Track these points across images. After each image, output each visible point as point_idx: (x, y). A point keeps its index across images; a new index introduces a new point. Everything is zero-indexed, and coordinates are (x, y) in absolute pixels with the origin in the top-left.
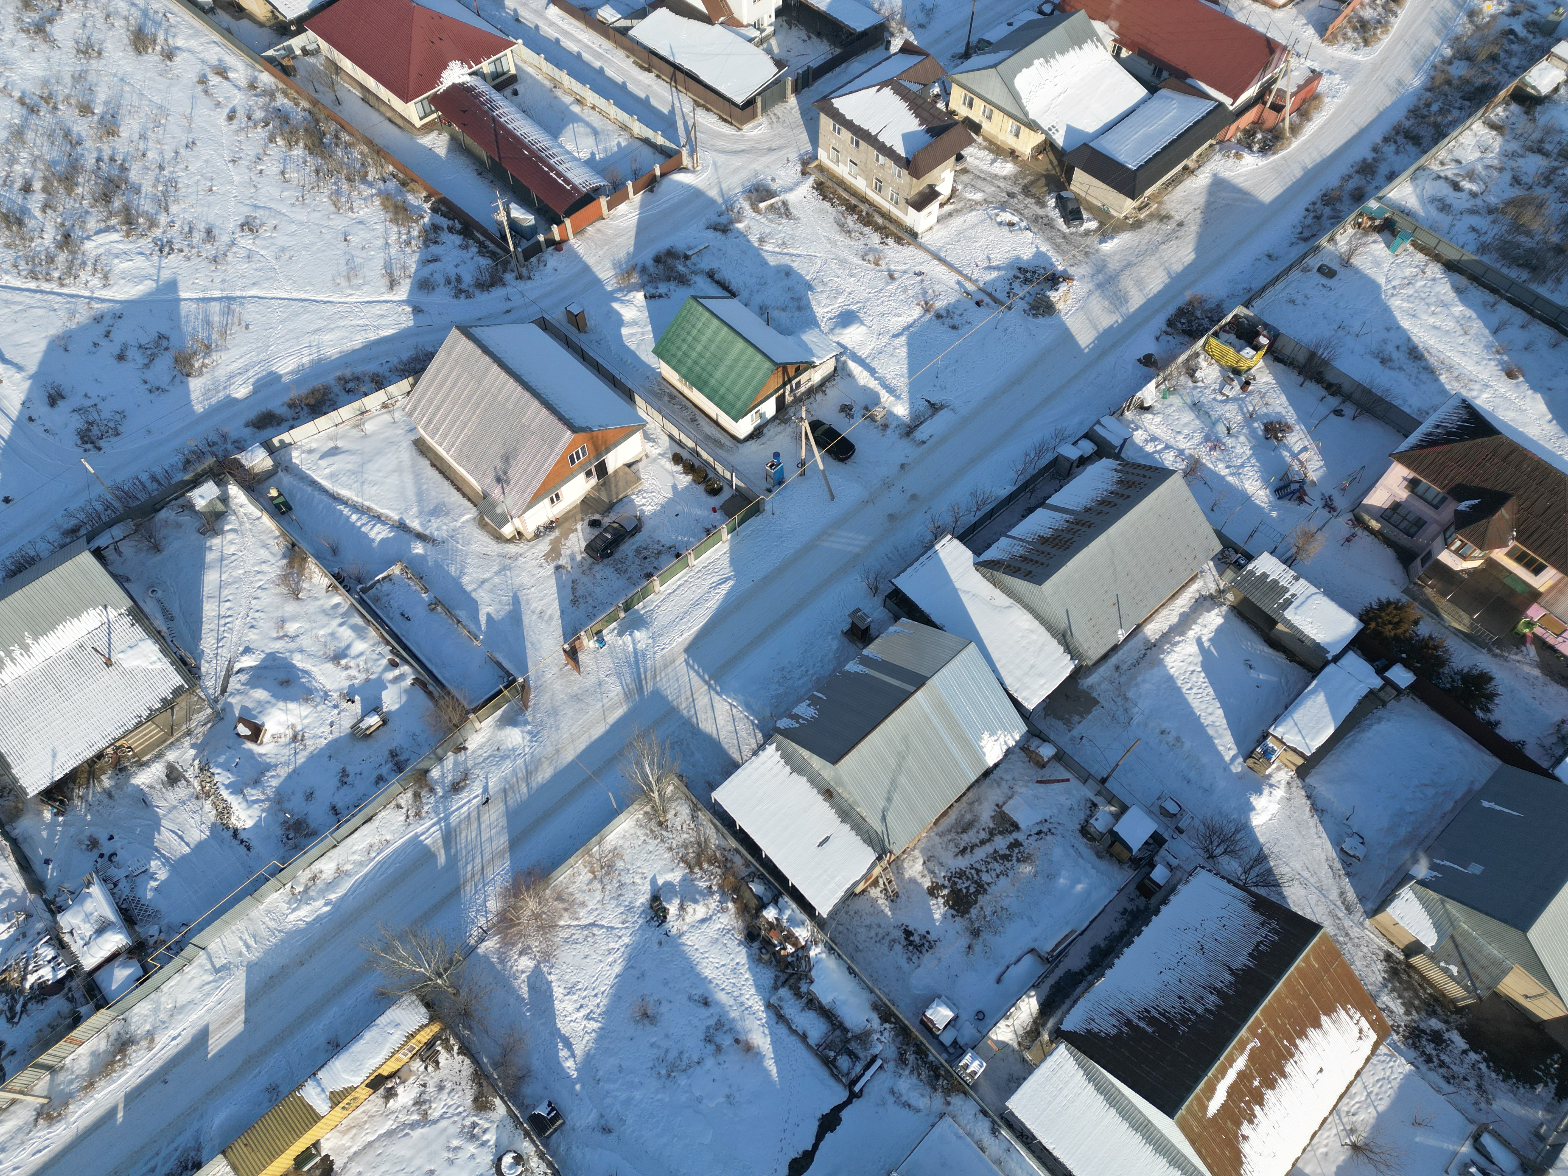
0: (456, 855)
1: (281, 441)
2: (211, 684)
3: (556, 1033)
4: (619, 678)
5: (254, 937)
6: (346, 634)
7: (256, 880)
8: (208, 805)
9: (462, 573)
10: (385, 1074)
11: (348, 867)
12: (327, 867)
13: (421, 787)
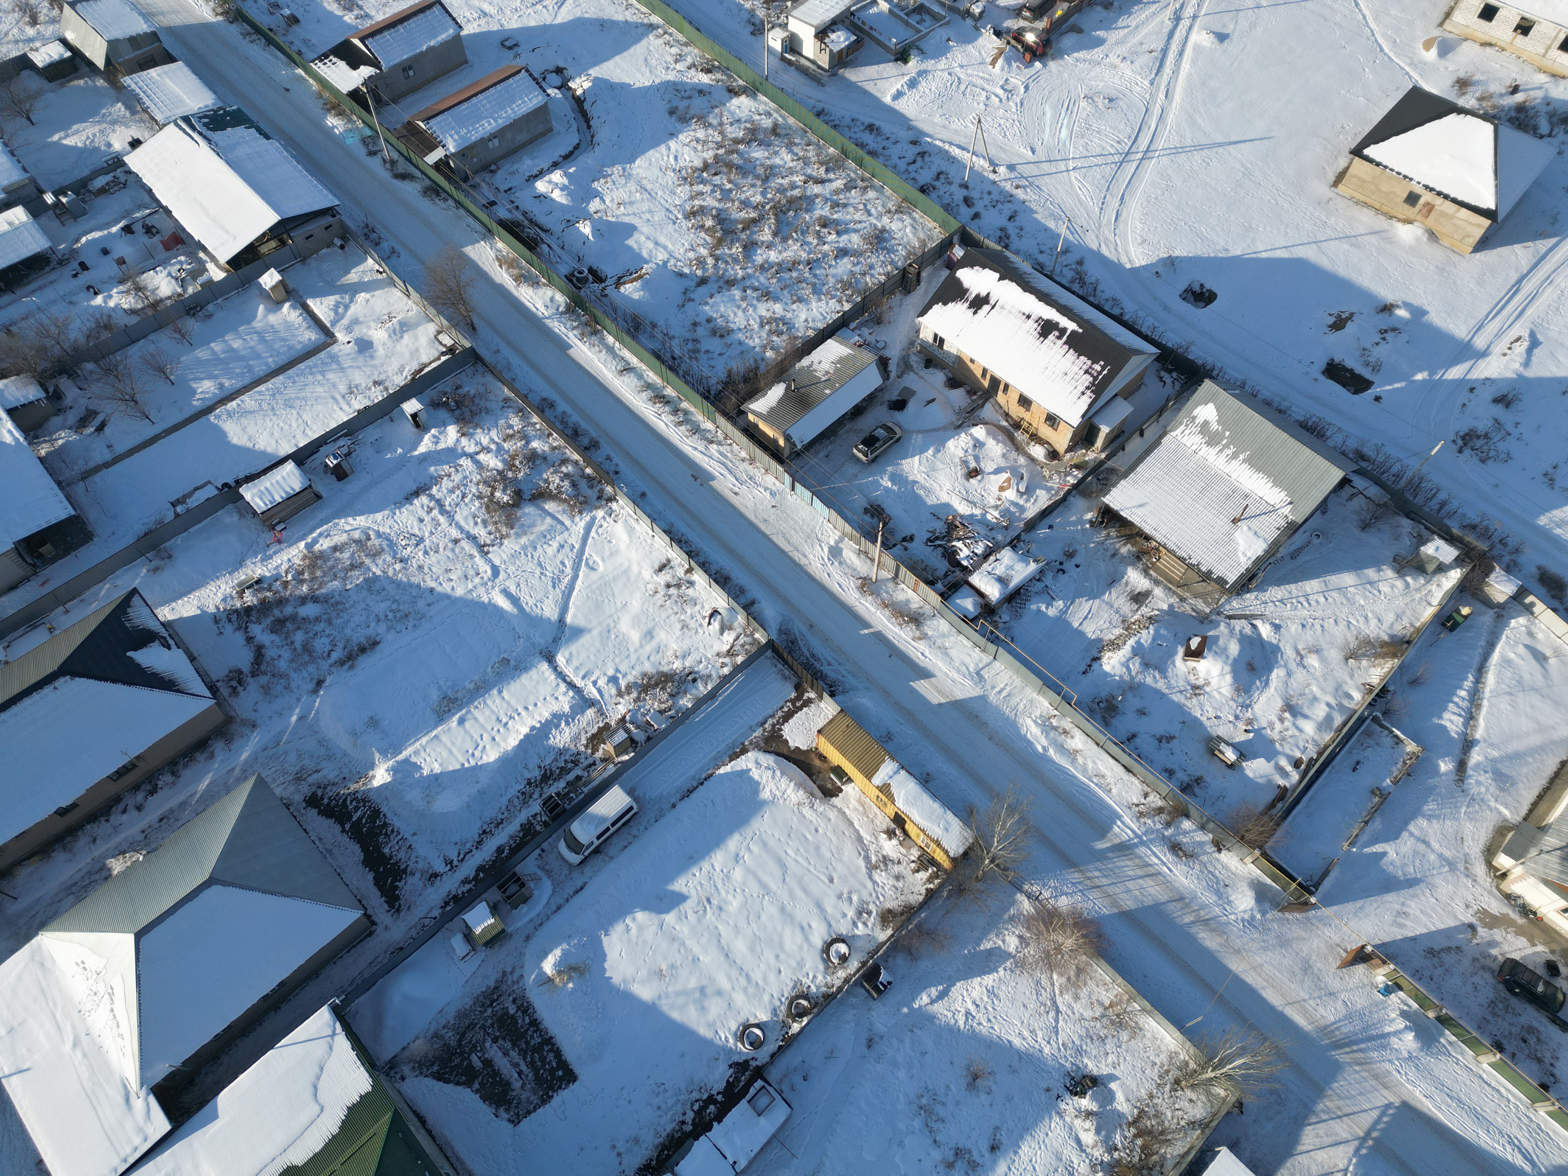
0: (1107, 858)
1: (1532, 604)
2: (1236, 605)
3: (951, 982)
4: (1345, 1017)
5: (1009, 695)
6: (1320, 711)
7: (1057, 685)
8: (1118, 631)
9: (1429, 818)
10: (907, 827)
11: (1080, 760)
12: (1078, 741)
13: (1169, 813)
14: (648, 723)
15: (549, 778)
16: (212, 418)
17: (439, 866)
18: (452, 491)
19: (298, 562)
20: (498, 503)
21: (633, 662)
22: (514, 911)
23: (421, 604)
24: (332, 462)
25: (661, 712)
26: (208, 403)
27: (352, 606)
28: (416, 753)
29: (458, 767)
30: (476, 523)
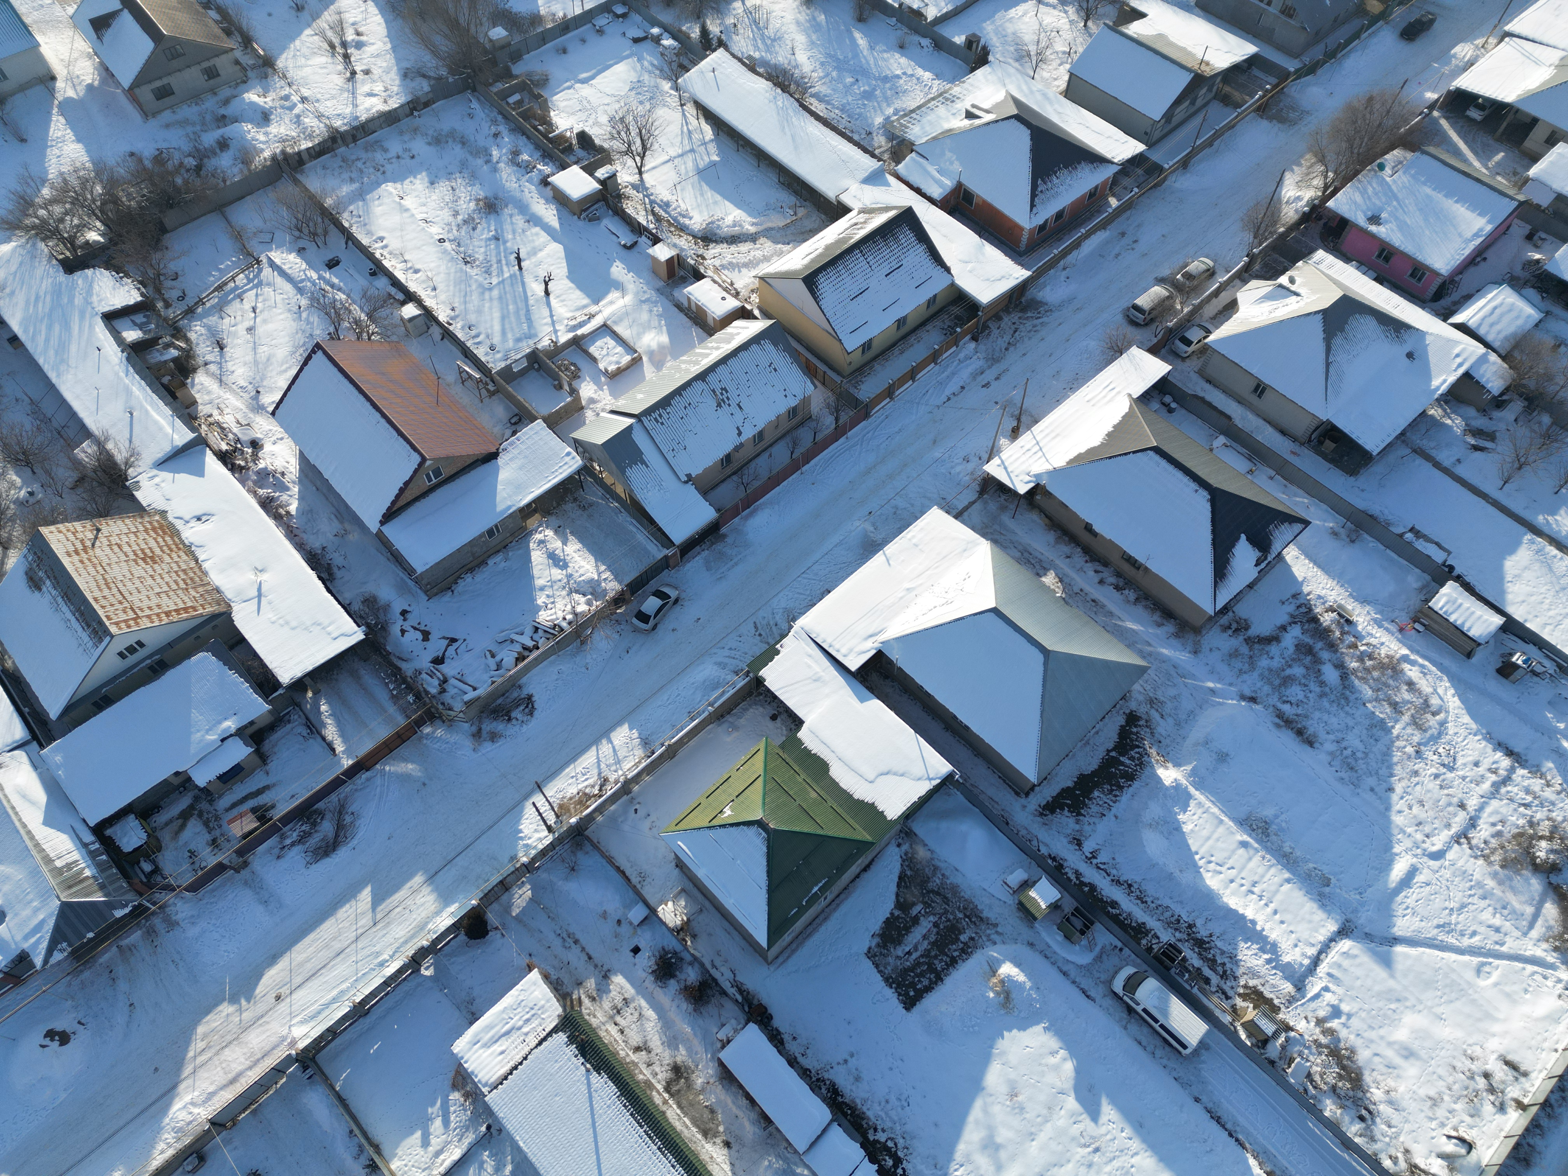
14: (1291, 1060)
15: (1200, 947)
16: (1529, 536)
17: (1089, 846)
18: (1528, 791)
19: (1383, 652)
20: (1531, 846)
21: (1366, 1035)
22: (1055, 927)
23: (1371, 781)
24: (1518, 659)
25: (1309, 1076)
26: (1545, 529)
27: (1347, 713)
28: (1200, 805)
29: (1193, 849)
30: (1494, 825)
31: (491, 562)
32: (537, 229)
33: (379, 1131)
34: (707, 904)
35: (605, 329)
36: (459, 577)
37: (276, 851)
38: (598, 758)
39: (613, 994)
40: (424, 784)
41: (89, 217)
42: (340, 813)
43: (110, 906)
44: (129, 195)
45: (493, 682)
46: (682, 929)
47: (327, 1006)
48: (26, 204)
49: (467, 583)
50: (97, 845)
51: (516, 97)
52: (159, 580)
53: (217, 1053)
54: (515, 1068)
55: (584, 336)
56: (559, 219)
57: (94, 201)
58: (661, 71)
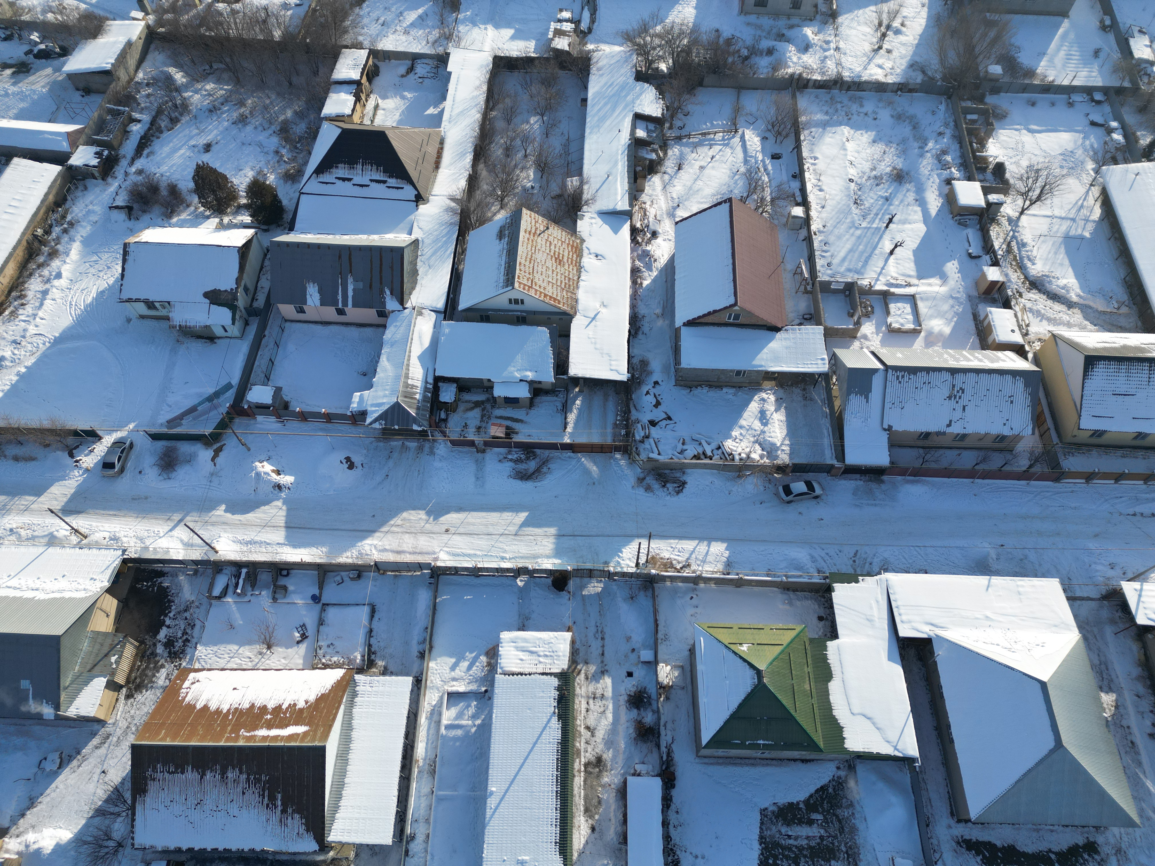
31: (725, 390)
32: (919, 209)
33: (439, 641)
34: (690, 687)
35: (912, 299)
36: (701, 386)
37: (501, 457)
38: (694, 549)
39: (599, 685)
40: (594, 484)
41: (669, 55)
42: (544, 463)
43: (415, 420)
44: (698, 53)
45: (672, 458)
46: (664, 688)
47: (464, 555)
48: (644, 29)
49: (703, 392)
50: (431, 387)
51: (975, 117)
52: (555, 275)
53: (402, 533)
54: (522, 674)
55: (893, 294)
56: (939, 210)
57: (678, 46)
58: (1095, 153)
